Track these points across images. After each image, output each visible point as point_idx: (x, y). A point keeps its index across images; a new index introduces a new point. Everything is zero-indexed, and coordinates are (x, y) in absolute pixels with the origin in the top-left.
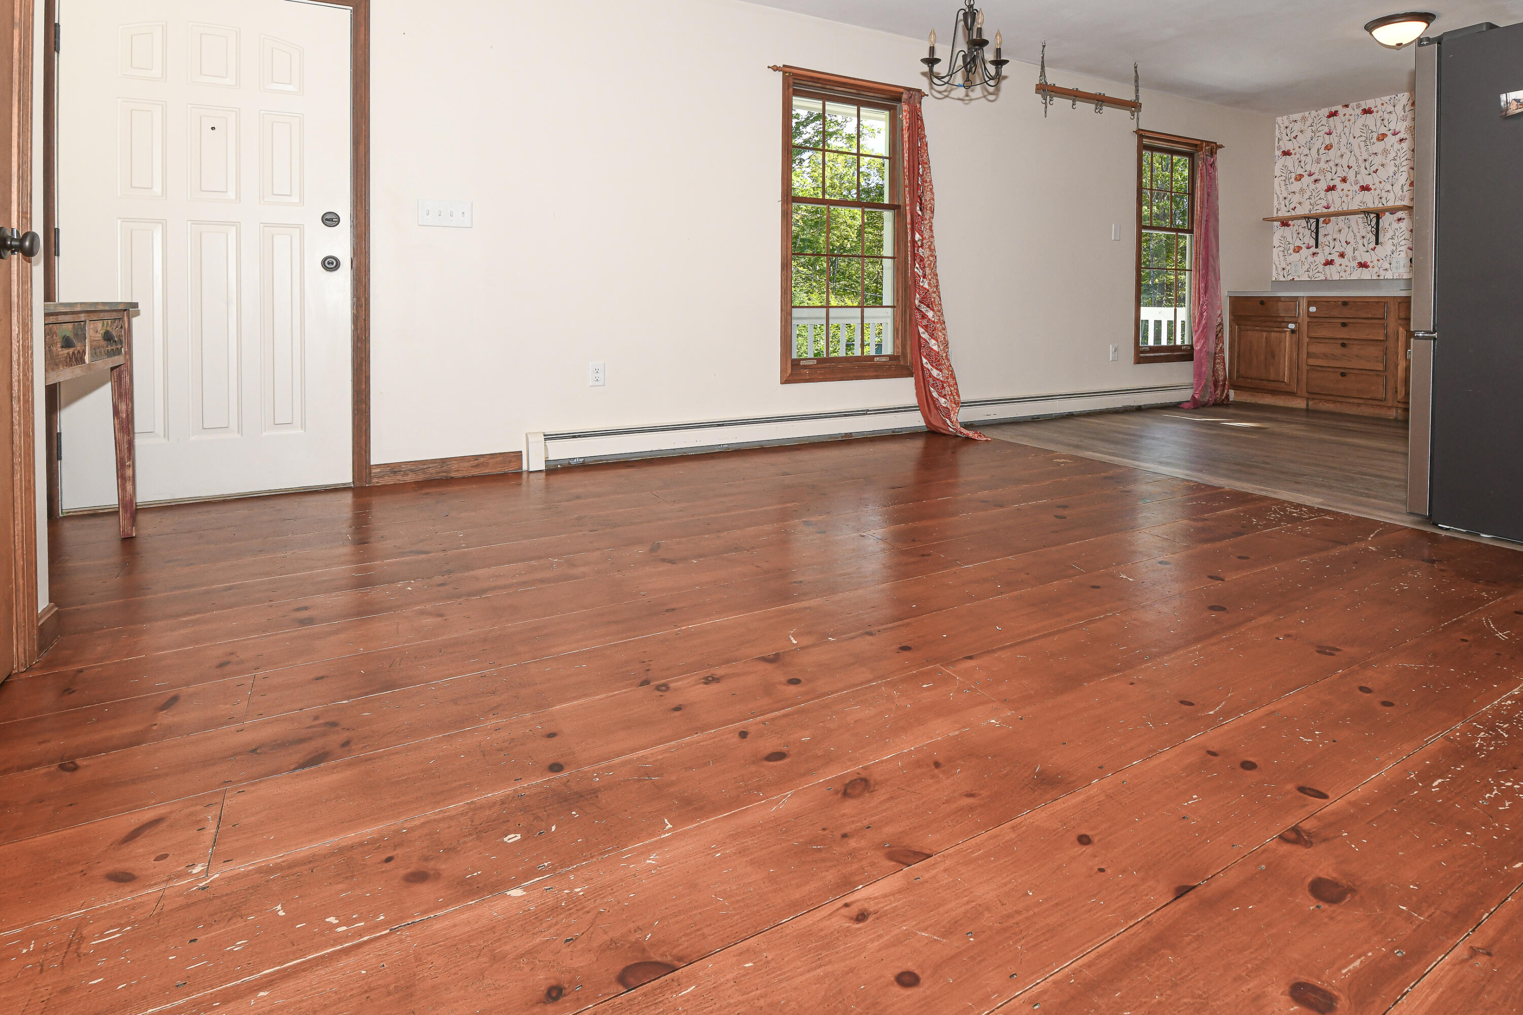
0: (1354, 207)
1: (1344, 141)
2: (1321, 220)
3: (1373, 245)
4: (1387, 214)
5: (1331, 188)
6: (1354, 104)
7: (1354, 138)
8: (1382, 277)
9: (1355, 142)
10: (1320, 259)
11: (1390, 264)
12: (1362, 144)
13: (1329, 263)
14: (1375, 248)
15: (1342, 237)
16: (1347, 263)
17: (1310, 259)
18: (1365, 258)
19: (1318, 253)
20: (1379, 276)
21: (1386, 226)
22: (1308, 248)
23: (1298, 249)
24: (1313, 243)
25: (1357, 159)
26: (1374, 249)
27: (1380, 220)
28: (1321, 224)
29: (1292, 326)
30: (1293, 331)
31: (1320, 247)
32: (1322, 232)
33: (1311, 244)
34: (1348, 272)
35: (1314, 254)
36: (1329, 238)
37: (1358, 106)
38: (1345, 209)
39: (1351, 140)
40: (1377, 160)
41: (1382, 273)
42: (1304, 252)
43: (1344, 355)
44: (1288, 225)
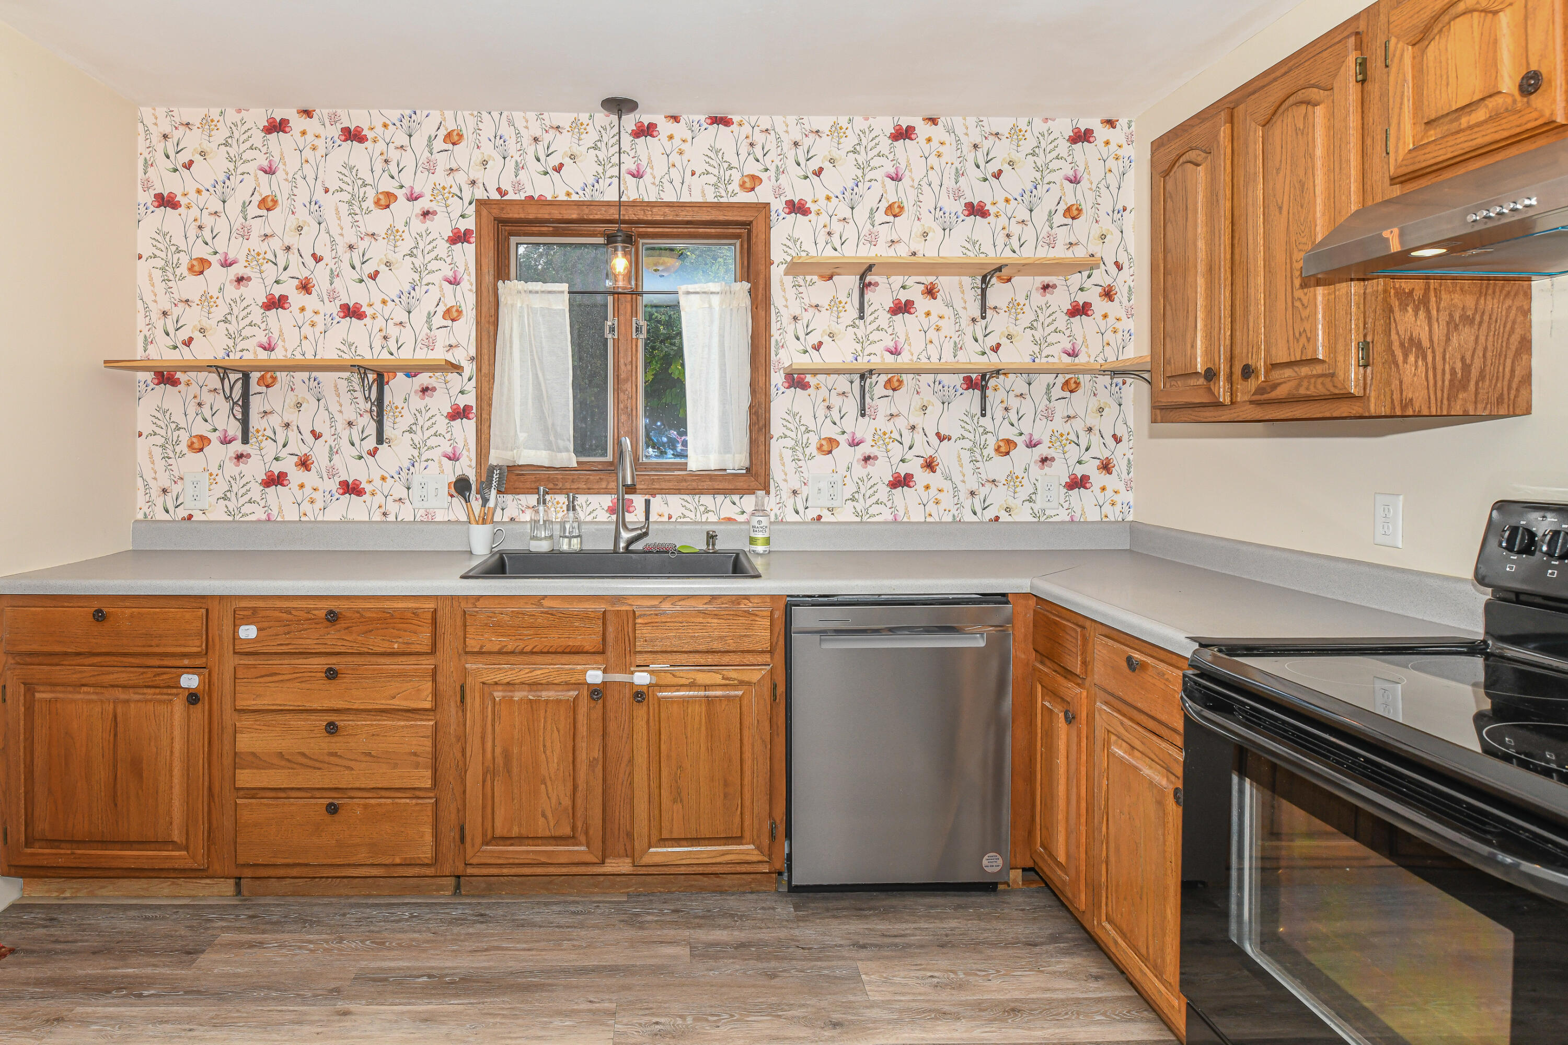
0: (329, 353)
1: (303, 195)
2: (255, 376)
3: (371, 443)
4: (400, 375)
5: (276, 303)
6: (325, 112)
7: (327, 191)
8: (391, 518)
9: (328, 202)
10: (255, 469)
11: (408, 488)
12: (344, 208)
13: (275, 480)
14: (376, 449)
15: (304, 421)
16: (317, 483)
17: (231, 469)
18: (355, 472)
19: (249, 456)
20: (385, 514)
21: (399, 402)
22: (226, 441)
23: (199, 444)
24: (235, 429)
25: (333, 241)
26: (373, 453)
27: (386, 387)
28: (254, 387)
29: (190, 681)
30: (193, 698)
31: (252, 440)
32: (256, 405)
33: (231, 433)
34: (319, 504)
35: (239, 457)
36: (275, 420)
37: (334, 119)
38: (309, 356)
39: (319, 195)
40: (378, 251)
41: (392, 508)
42: (215, 450)
43: (335, 754)
44: (175, 382)
